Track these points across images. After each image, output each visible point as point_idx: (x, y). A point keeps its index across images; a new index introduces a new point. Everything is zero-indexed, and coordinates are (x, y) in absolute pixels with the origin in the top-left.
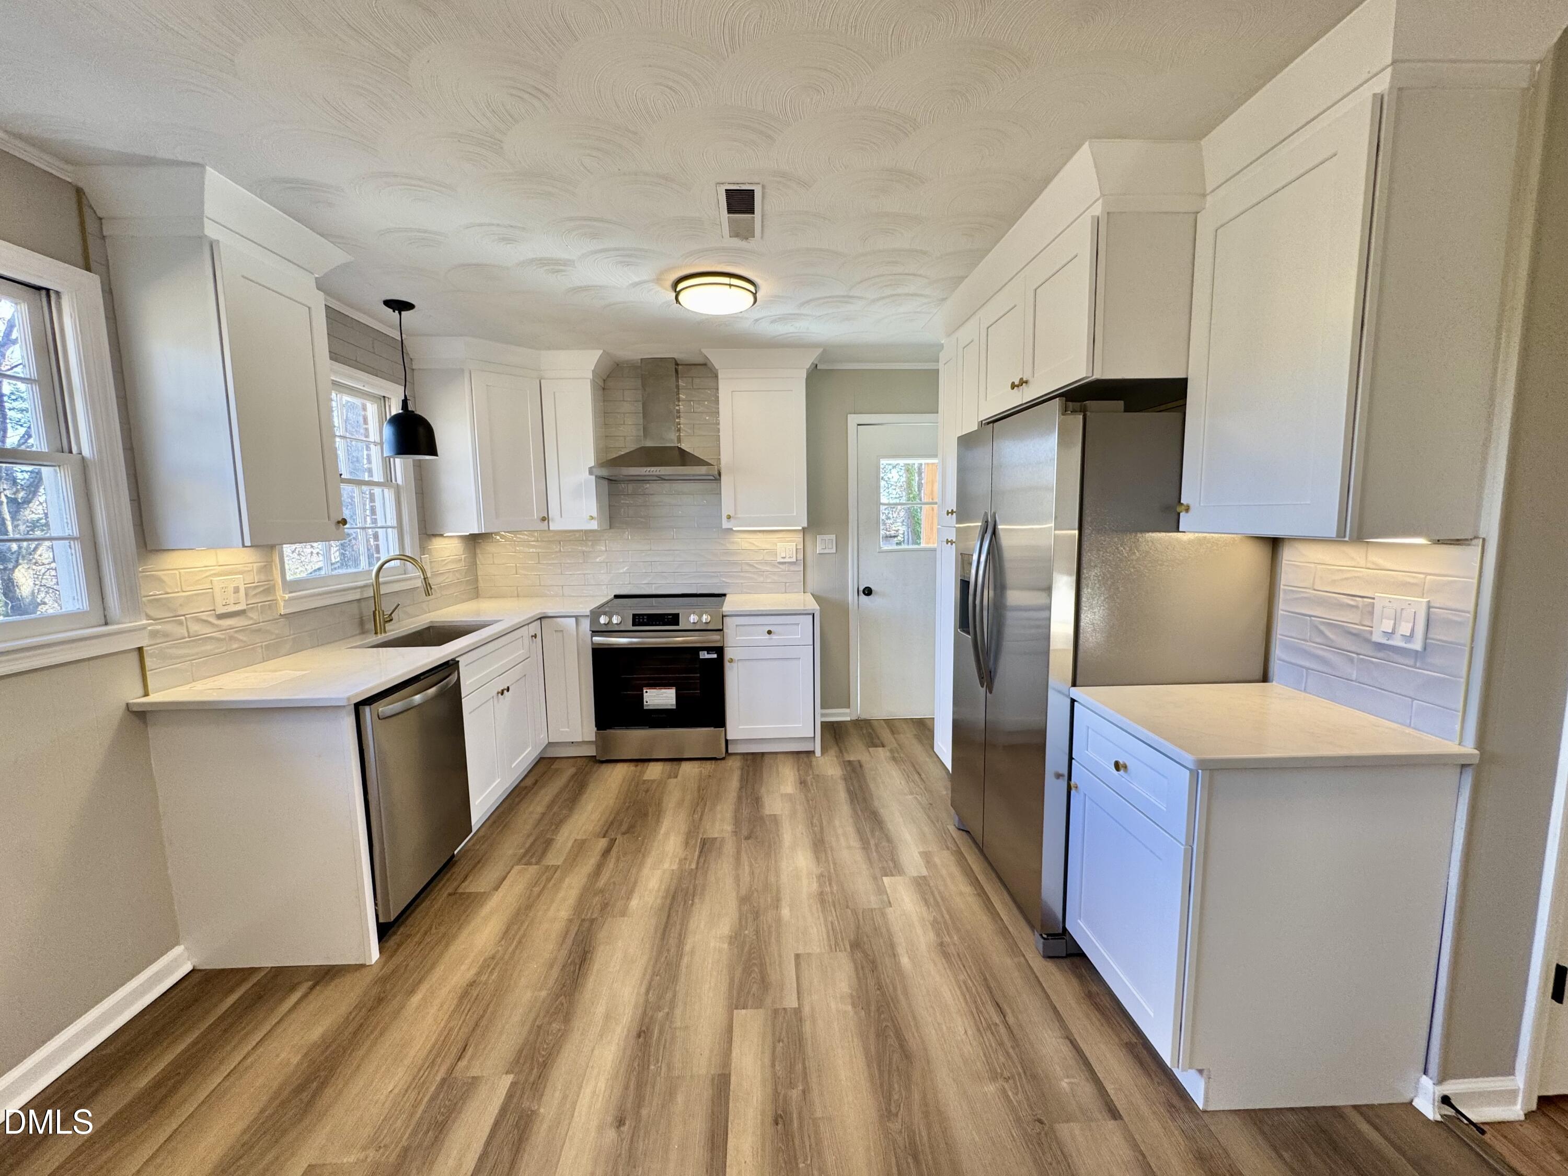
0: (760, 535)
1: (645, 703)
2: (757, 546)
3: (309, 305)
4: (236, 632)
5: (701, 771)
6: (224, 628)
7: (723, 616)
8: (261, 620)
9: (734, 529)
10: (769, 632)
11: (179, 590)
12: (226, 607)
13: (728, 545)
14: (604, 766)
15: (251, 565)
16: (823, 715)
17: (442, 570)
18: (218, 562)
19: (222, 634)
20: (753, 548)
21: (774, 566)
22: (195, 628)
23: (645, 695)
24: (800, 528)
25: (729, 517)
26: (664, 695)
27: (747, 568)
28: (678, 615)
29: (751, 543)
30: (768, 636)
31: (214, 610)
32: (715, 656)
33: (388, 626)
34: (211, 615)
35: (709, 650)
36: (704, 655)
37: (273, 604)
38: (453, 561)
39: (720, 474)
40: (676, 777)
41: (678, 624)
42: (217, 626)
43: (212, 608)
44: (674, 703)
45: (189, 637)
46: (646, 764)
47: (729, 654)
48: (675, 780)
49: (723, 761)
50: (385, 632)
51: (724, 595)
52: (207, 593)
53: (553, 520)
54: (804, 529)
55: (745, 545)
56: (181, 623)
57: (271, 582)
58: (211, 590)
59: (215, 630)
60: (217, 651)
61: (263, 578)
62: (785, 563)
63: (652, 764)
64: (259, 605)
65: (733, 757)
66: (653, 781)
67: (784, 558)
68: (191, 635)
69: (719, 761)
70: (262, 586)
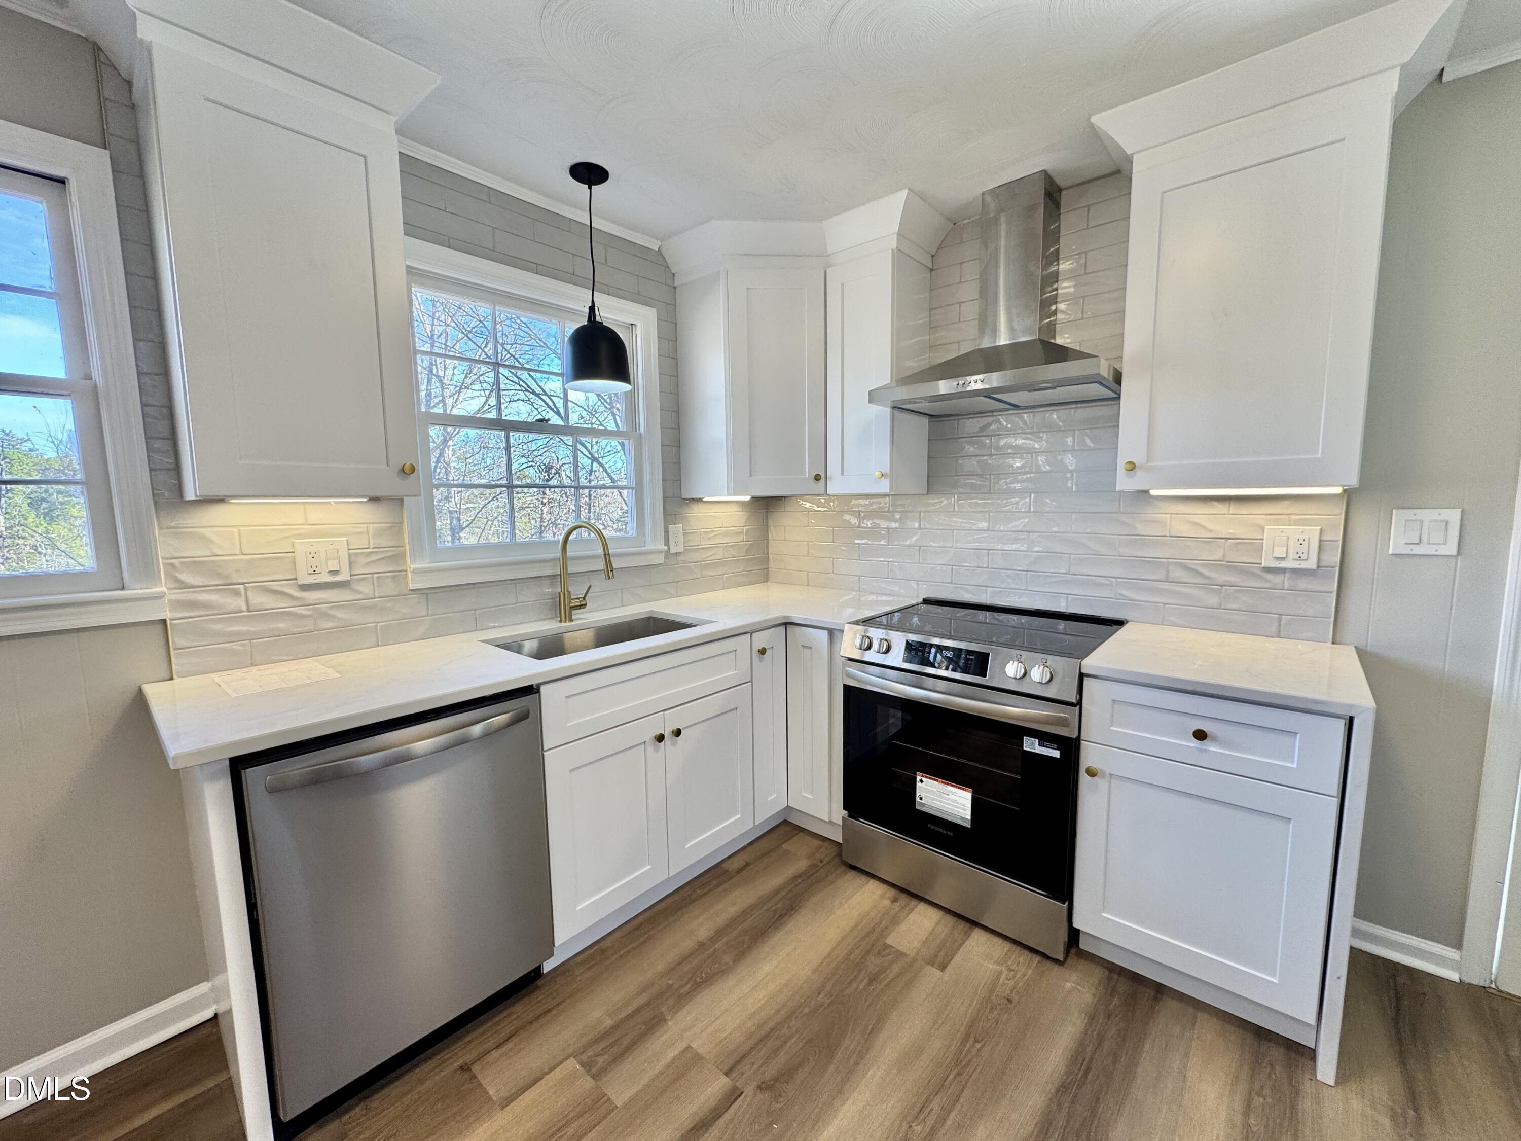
0: (1220, 507)
1: (918, 799)
2: (1210, 531)
3: (365, 154)
4: (331, 608)
5: (1000, 973)
6: (312, 602)
7: (1082, 676)
8: (377, 595)
9: (1153, 492)
10: (1200, 735)
11: (238, 552)
12: (315, 576)
13: (1138, 526)
14: (852, 874)
15: (366, 526)
16: (1355, 933)
17: (705, 543)
18: (306, 520)
19: (309, 609)
20: (1203, 534)
21: (1252, 574)
22: (257, 599)
23: (918, 784)
24: (1338, 490)
25: (1132, 467)
26: (951, 797)
27: (1178, 573)
28: (986, 656)
29: (1195, 524)
30: (1194, 743)
31: (296, 579)
32: (1056, 754)
33: (576, 614)
34: (288, 585)
35: (1045, 738)
36: (1031, 745)
37: (399, 576)
38: (726, 534)
39: (1118, 378)
40: (943, 968)
41: (984, 675)
42: (297, 599)
43: (293, 577)
44: (969, 817)
45: (249, 611)
46: (914, 902)
47: (1089, 756)
48: (938, 973)
49: (1056, 968)
50: (571, 620)
51: (1120, 623)
52: (287, 558)
53: (831, 478)
54: (1349, 495)
55: (1180, 527)
56: (237, 593)
57: (401, 549)
58: (292, 554)
59: (295, 603)
60: (295, 630)
61: (384, 542)
62: (1283, 571)
63: (922, 906)
64: (376, 575)
65: (1083, 965)
66: (900, 955)
67: (1282, 559)
68: (252, 608)
69: (1049, 964)
70: (382, 552)
